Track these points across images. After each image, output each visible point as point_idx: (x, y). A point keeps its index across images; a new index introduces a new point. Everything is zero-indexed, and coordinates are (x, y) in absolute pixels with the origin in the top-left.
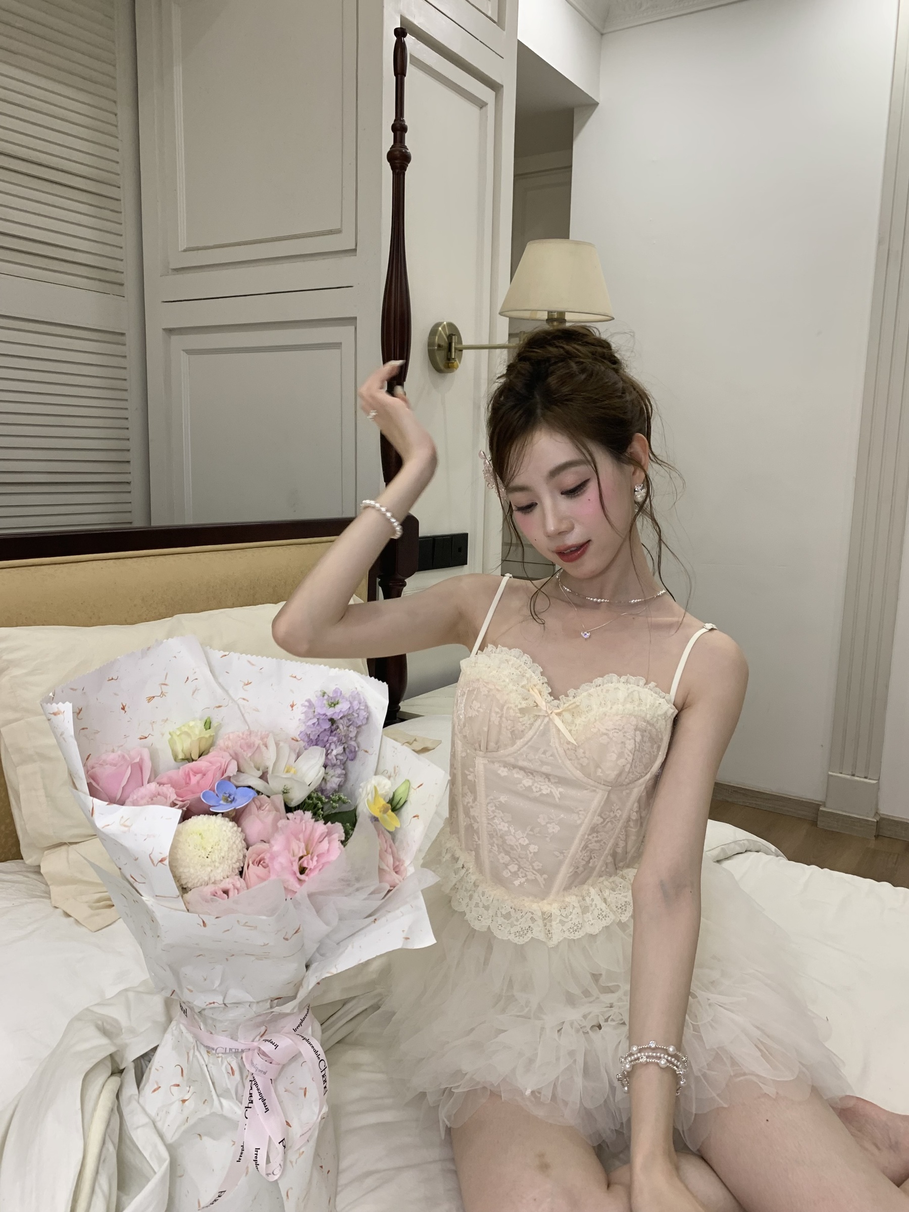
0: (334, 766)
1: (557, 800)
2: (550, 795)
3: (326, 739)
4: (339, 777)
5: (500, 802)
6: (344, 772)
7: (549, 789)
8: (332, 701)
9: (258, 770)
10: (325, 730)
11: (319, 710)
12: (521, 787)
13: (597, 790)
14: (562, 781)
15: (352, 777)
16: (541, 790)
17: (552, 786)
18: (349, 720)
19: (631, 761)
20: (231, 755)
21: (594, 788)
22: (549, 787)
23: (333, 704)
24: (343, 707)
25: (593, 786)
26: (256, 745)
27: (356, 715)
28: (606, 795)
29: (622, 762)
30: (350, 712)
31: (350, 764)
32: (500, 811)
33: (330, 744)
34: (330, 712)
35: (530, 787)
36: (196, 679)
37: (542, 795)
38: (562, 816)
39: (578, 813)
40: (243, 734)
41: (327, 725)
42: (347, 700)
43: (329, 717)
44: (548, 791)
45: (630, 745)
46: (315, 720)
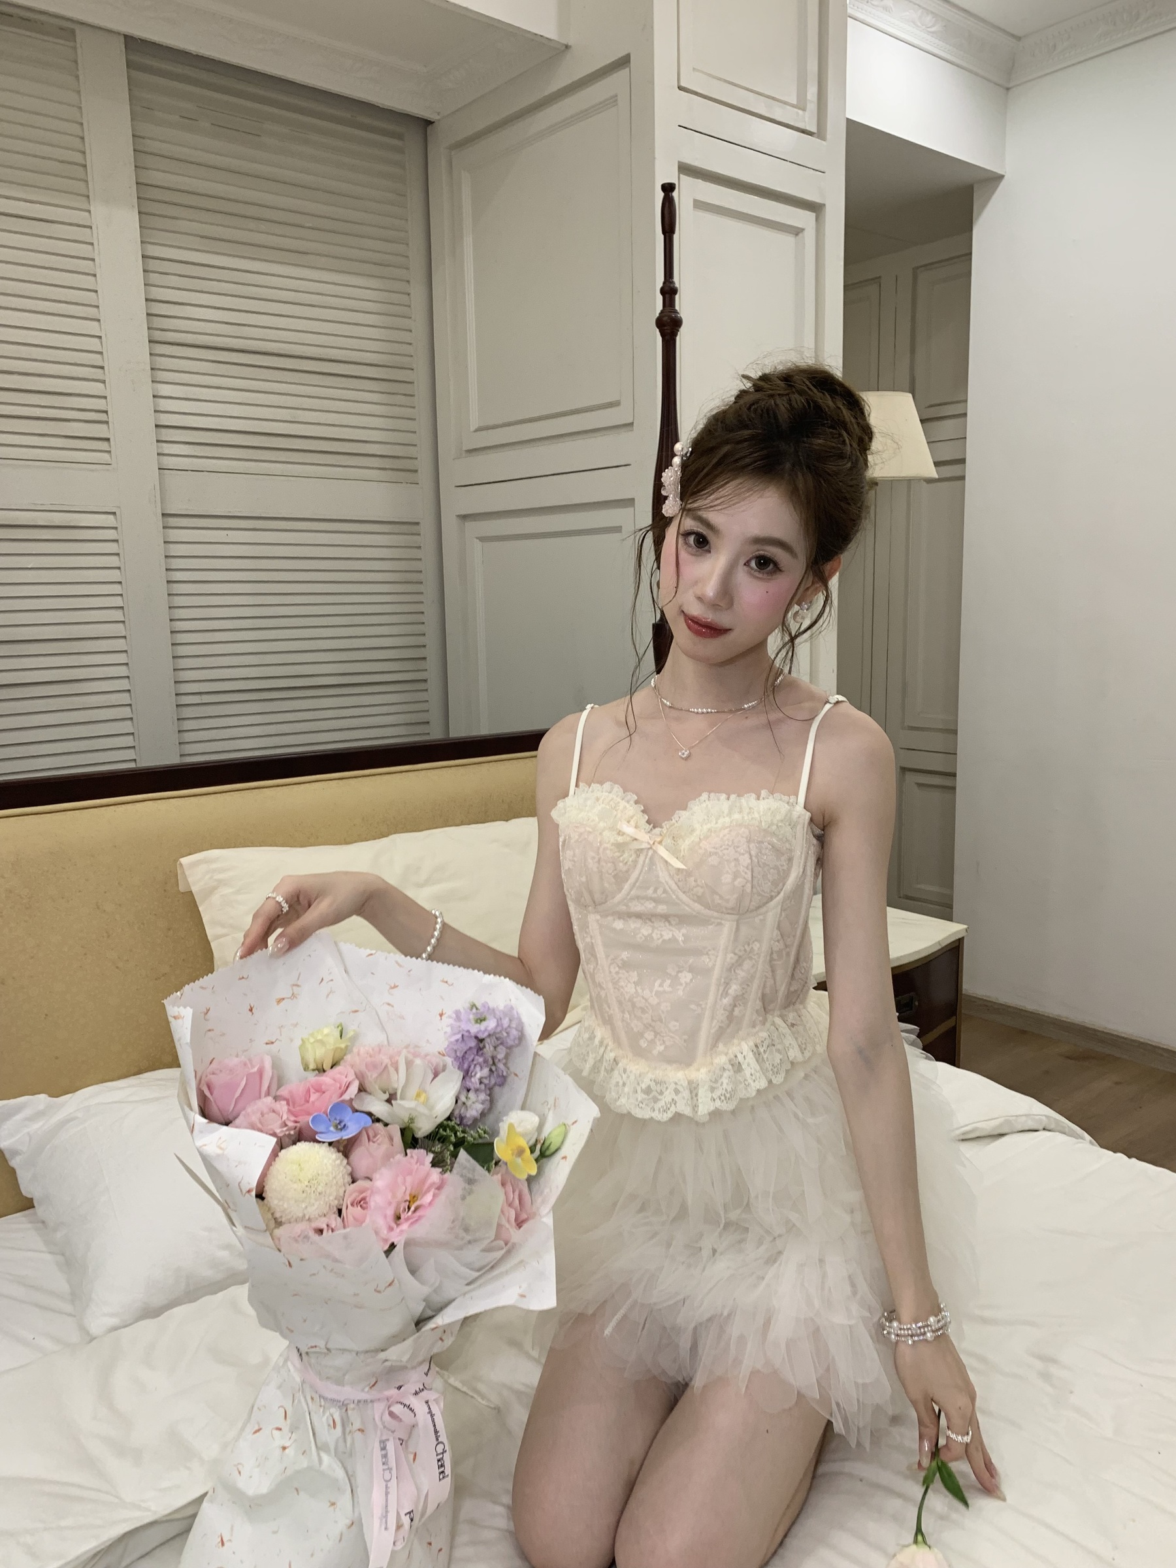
0: (477, 1090)
1: (681, 943)
2: (674, 940)
3: (470, 1059)
4: (482, 1104)
5: (622, 960)
6: (489, 1098)
7: (671, 933)
8: (479, 1016)
9: (385, 1092)
10: (470, 1048)
11: (465, 1026)
12: (641, 938)
13: (723, 922)
14: (683, 919)
15: (500, 1105)
16: (661, 935)
17: (674, 929)
18: (497, 1039)
19: (750, 879)
20: (355, 1074)
21: (719, 921)
22: (671, 930)
23: (480, 1020)
24: (491, 1024)
25: (717, 918)
26: (384, 1065)
27: (505, 1034)
28: (735, 927)
29: (739, 882)
30: (499, 1029)
31: (497, 1089)
32: (624, 971)
33: (475, 1065)
34: (474, 1029)
35: (650, 935)
36: (332, 980)
37: (664, 941)
38: (691, 961)
39: (707, 954)
40: (373, 1050)
41: (473, 1043)
42: (495, 1017)
43: (473, 1034)
44: (670, 936)
45: (745, 860)
46: (459, 1036)
